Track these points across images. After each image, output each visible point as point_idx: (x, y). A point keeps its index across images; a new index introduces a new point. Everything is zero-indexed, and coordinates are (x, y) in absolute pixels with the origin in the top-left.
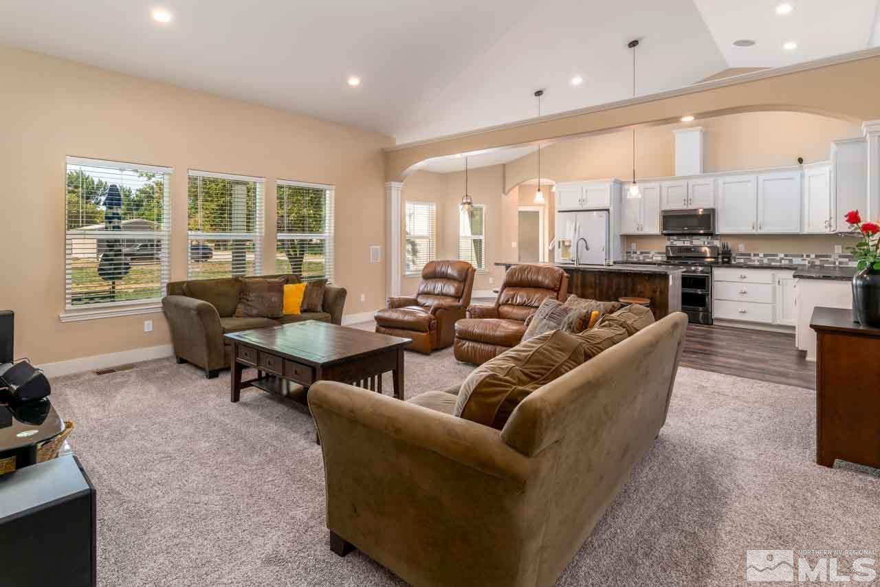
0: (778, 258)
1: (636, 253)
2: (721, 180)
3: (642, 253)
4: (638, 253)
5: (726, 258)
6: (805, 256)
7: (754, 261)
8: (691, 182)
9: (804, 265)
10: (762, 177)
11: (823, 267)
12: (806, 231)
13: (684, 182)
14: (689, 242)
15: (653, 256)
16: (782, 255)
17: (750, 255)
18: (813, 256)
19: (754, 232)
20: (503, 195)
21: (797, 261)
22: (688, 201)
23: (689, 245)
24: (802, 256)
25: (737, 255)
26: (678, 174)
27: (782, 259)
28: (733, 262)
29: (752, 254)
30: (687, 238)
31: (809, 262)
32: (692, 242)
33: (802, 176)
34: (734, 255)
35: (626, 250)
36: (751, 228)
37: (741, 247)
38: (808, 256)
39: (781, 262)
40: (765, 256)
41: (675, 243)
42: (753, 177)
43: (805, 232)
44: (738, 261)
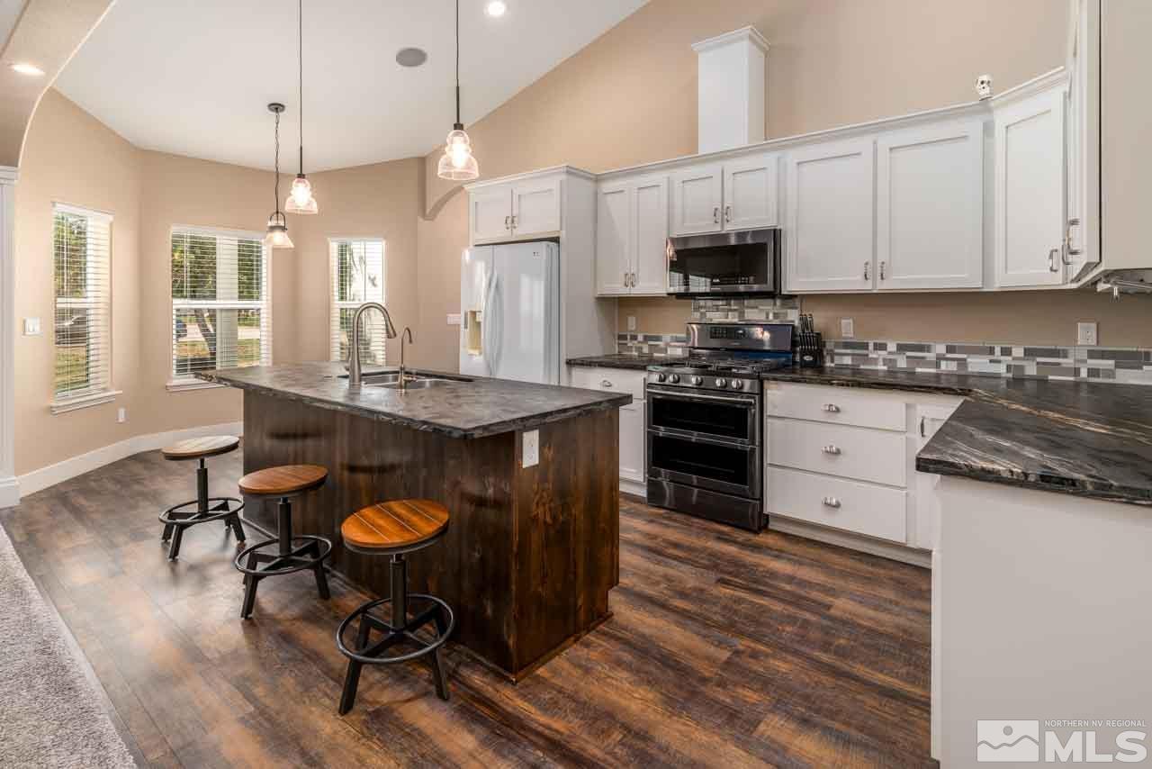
0: (931, 356)
1: (634, 338)
2: (793, 156)
3: (646, 338)
4: (640, 338)
5: (810, 353)
6: (998, 350)
7: (875, 361)
8: (732, 165)
9: (996, 377)
10: (887, 140)
11: (1046, 381)
12: (1000, 282)
13: (712, 169)
14: (736, 314)
15: (667, 345)
16: (940, 349)
17: (865, 346)
18: (1018, 352)
19: (868, 287)
20: (421, 220)
21: (978, 364)
22: (723, 213)
23: (736, 320)
24: (991, 351)
25: (837, 345)
26: (704, 148)
27: (940, 358)
28: (828, 364)
29: (871, 347)
30: (734, 305)
31: (1009, 367)
32: (742, 314)
33: (988, 129)
34: (829, 346)
35: (616, 332)
36: (860, 277)
37: (847, 327)
38: (1007, 352)
39: (938, 366)
40: (902, 348)
41: (709, 315)
42: (863, 144)
43: (996, 286)
44: (838, 360)
